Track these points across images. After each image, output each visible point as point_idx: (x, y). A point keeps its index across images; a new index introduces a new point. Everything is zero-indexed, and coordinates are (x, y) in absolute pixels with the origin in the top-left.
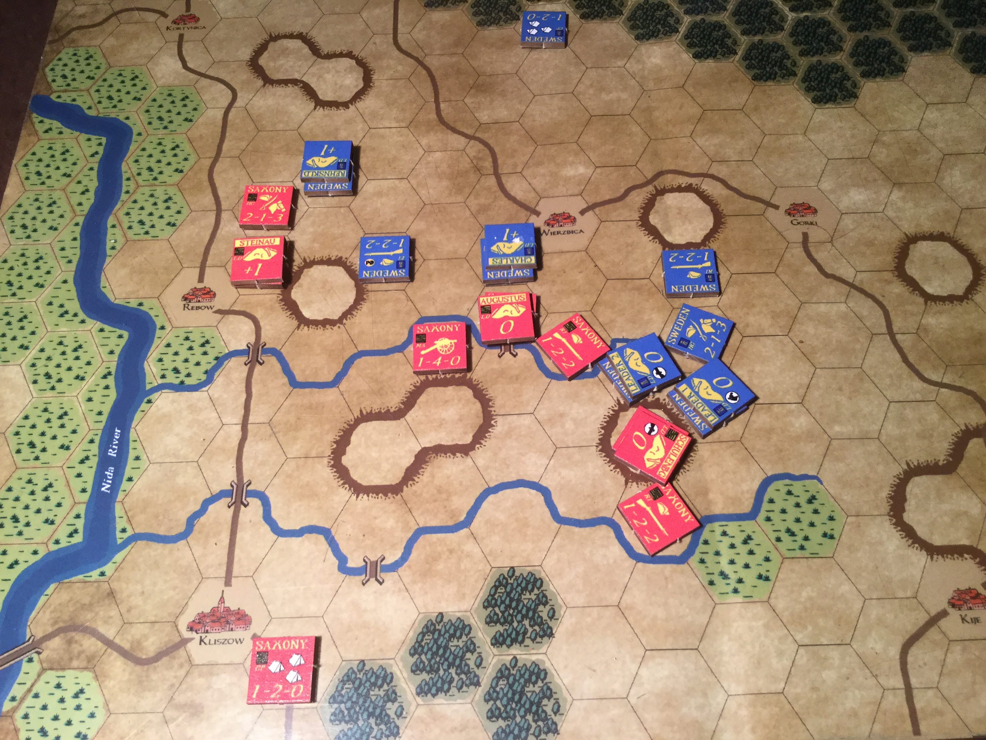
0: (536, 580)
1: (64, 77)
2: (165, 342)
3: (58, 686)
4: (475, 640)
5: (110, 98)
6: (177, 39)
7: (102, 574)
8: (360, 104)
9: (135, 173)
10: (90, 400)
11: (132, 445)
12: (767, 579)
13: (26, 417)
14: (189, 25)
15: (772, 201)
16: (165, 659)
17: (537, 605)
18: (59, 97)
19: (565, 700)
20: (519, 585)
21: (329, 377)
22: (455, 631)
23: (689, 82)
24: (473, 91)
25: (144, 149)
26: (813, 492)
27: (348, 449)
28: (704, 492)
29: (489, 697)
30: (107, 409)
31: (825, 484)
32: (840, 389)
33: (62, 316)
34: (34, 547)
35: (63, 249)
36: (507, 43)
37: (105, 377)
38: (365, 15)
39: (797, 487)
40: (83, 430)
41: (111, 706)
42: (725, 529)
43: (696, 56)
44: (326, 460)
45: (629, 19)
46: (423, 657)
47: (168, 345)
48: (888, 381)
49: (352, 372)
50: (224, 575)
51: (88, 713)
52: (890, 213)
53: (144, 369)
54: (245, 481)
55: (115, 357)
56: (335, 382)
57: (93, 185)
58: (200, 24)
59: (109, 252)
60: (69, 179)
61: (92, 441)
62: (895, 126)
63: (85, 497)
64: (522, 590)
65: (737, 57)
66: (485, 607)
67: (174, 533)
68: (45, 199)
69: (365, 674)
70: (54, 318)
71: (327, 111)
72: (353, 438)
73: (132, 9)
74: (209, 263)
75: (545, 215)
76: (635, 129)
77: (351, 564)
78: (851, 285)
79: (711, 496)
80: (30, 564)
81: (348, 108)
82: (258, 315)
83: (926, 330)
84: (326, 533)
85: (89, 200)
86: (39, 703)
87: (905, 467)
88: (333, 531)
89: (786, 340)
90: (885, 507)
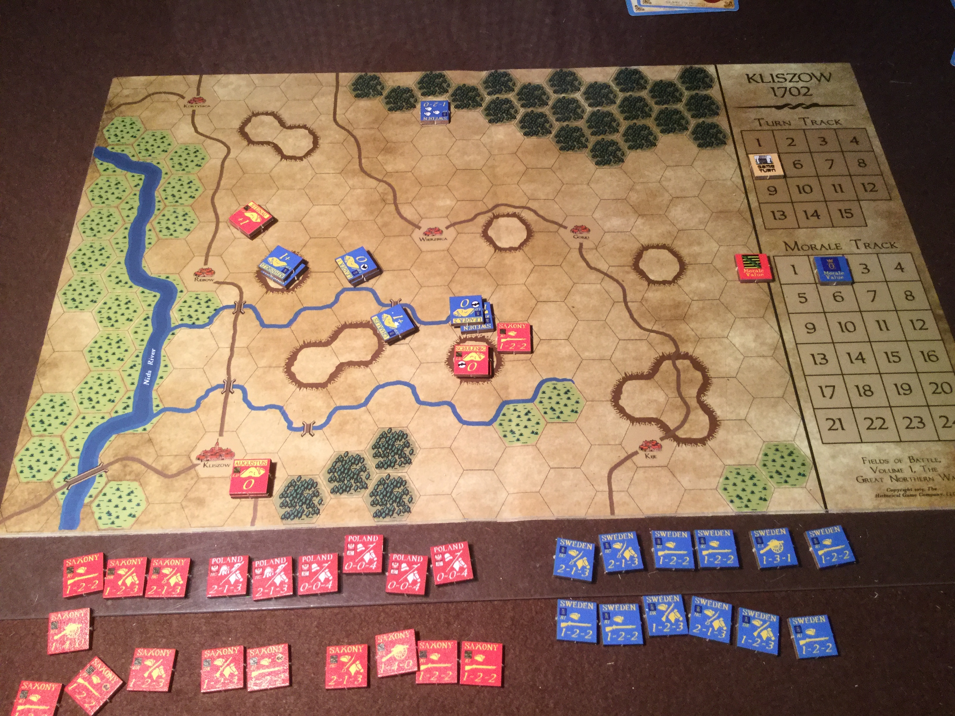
0: (404, 434)
1: (116, 135)
2: (183, 300)
3: (118, 489)
4: (366, 466)
5: (147, 150)
6: (191, 113)
7: (145, 429)
8: (311, 159)
9: (164, 197)
10: (136, 332)
11: (162, 358)
12: (537, 433)
13: (96, 342)
14: (199, 104)
15: (564, 224)
16: (183, 475)
17: (403, 448)
18: (113, 148)
19: (416, 496)
20: (393, 437)
21: (286, 322)
22: (355, 461)
23: (520, 150)
24: (383, 152)
25: (169, 183)
26: (568, 388)
27: (295, 363)
28: (506, 388)
29: (372, 494)
30: (147, 338)
31: (576, 383)
32: (591, 333)
33: (117, 283)
34: (102, 415)
35: (117, 243)
36: (407, 123)
37: (145, 319)
38: (315, 101)
39: (559, 385)
40: (131, 350)
41: (150, 500)
42: (516, 407)
43: (525, 134)
44: (281, 369)
45: (486, 109)
46: (336, 474)
47: (185, 302)
48: (620, 328)
49: (299, 319)
50: (218, 429)
51: (136, 503)
52: (634, 232)
53: (169, 315)
54: (232, 379)
55: (152, 308)
56: (289, 325)
57: (136, 204)
58: (206, 104)
59: (147, 245)
60: (120, 201)
61: (137, 356)
62: (645, 180)
63: (134, 387)
64: (395, 440)
65: (552, 136)
66: (373, 449)
67: (189, 407)
68: (105, 213)
69: (302, 482)
70: (113, 284)
71: (289, 162)
72: (299, 357)
73: (160, 93)
74: (210, 254)
75: (424, 229)
76: (484, 178)
77: (295, 425)
78: (606, 274)
79: (510, 390)
80: (99, 424)
81: (302, 160)
82: (241, 285)
83: (646, 300)
84: (280, 408)
85: (134, 214)
86: (106, 498)
87: (624, 375)
88: (284, 408)
89: (563, 304)
90: (609, 397)
